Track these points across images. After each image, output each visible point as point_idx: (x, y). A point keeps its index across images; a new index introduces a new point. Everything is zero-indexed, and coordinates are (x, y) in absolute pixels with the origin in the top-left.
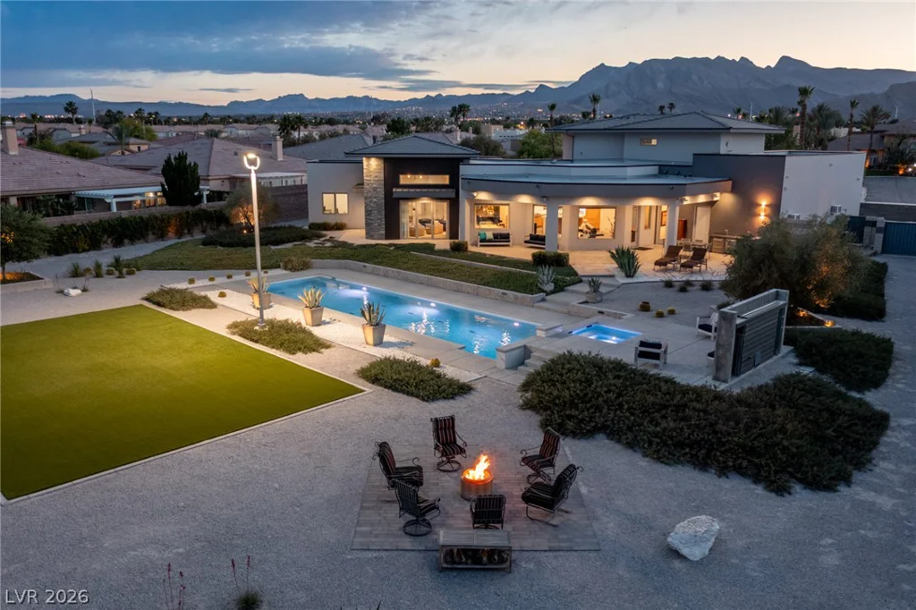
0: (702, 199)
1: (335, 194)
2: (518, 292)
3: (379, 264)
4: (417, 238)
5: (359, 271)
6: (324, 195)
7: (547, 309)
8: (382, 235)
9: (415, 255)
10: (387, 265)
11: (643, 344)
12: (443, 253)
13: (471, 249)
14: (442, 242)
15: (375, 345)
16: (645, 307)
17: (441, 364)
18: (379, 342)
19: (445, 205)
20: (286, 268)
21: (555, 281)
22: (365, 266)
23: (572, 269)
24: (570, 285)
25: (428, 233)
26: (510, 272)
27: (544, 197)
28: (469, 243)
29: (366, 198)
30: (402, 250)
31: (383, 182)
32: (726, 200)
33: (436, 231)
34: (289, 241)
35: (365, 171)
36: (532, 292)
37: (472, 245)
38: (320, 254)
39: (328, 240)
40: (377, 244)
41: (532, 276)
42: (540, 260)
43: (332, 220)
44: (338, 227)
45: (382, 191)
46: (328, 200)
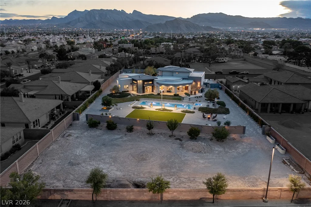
8: (142, 93)
12: (157, 95)
29: (139, 87)
32: (194, 83)
43: (126, 90)
44: (128, 91)
45: (142, 86)
46: (125, 86)
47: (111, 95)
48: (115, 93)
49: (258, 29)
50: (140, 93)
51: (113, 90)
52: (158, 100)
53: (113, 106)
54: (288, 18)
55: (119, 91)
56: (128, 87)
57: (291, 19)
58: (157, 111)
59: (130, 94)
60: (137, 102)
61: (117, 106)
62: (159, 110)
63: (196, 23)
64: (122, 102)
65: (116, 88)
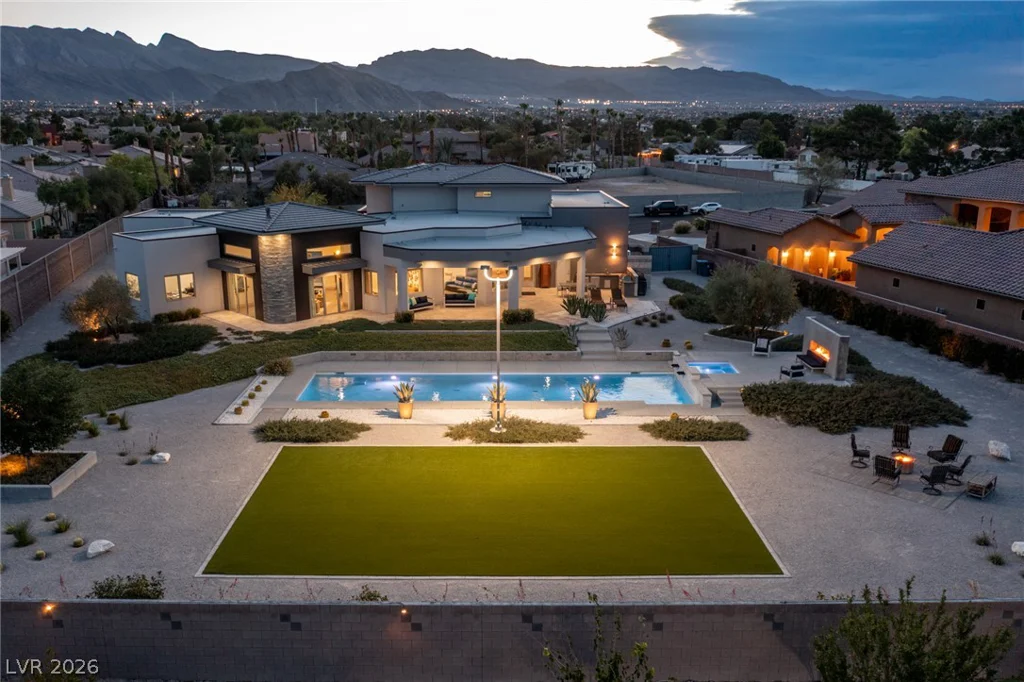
1: (178, 276)
3: (370, 349)
5: (346, 359)
6: (167, 278)
8: (293, 316)
10: (380, 349)
12: (389, 326)
13: (417, 317)
20: (271, 374)
23: (547, 322)
31: (292, 259)
43: (183, 308)
44: (194, 314)
45: (291, 269)
46: (170, 283)
47: (75, 349)
48: (100, 334)
49: (589, 102)
50: (283, 321)
51: (88, 310)
52: (420, 359)
53: (93, 433)
54: (673, 68)
55: (130, 313)
56: (190, 291)
57: (682, 72)
58: (466, 442)
59: (209, 333)
60: (274, 383)
61: (124, 427)
62: (479, 439)
63: (392, 82)
64: (163, 396)
65: (107, 295)
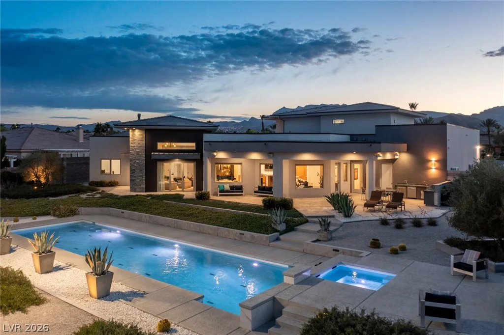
0: (388, 156)
1: (110, 160)
2: (255, 232)
3: (134, 210)
4: (170, 191)
5: (118, 216)
6: (102, 160)
7: (283, 248)
8: (143, 188)
9: (166, 203)
10: (140, 211)
11: (430, 297)
12: (190, 201)
13: (212, 197)
14: (189, 193)
15: (99, 298)
16: (375, 244)
17: (172, 326)
18: (105, 294)
19: (192, 165)
20: (54, 215)
21: (287, 222)
22: (122, 212)
23: (297, 211)
24: (298, 225)
25: (180, 188)
26: (245, 215)
27: (270, 153)
28: (210, 193)
29: (131, 160)
30: (157, 199)
31: (144, 148)
32: (404, 158)
33: (186, 185)
34: (66, 194)
35: (130, 139)
36: (266, 232)
37: (214, 195)
38: (87, 204)
39: (100, 193)
40: (137, 195)
41: (265, 217)
42: (270, 205)
43: (107, 179)
45: (143, 155)
46: (105, 163)
